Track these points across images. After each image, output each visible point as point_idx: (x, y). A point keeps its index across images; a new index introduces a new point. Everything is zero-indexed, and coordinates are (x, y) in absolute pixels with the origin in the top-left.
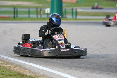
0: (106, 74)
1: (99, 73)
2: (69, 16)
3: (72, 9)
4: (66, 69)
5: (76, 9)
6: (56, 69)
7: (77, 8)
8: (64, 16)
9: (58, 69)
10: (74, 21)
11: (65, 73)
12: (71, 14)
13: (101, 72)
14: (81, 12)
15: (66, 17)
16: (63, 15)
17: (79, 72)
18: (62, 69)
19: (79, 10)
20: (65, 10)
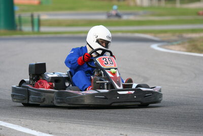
0: (92, 125)
1: (79, 124)
2: (27, 28)
3: (32, 16)
4: (22, 118)
5: (39, 16)
6: (5, 118)
7: (40, 13)
8: (18, 28)
9: (8, 119)
10: (36, 36)
11: (20, 124)
12: (30, 24)
13: (84, 121)
14: (47, 20)
15: (21, 30)
16: (17, 26)
17: (44, 122)
18: (14, 118)
19: (44, 17)
20: (20, 17)
